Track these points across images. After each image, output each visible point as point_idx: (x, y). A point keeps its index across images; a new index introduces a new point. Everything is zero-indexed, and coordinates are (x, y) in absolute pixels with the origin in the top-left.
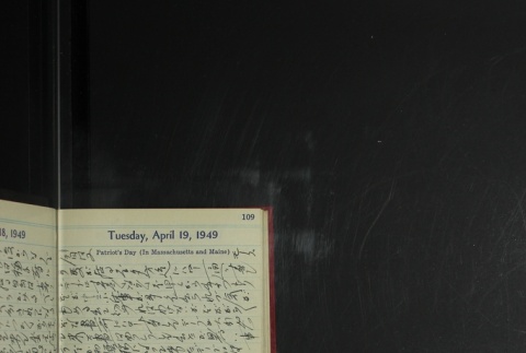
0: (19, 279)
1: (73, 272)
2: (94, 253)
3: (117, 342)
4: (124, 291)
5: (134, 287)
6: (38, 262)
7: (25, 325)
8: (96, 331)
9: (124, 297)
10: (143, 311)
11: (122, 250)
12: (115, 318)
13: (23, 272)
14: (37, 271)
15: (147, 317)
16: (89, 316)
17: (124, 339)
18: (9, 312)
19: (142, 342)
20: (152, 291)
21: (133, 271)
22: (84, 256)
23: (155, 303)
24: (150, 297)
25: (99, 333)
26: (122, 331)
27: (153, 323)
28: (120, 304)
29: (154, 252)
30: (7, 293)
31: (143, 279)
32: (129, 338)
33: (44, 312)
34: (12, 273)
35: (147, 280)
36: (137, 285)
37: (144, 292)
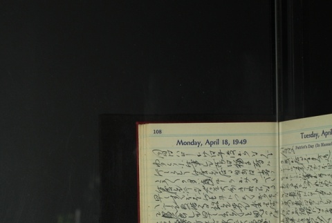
0: (241, 169)
1: (286, 162)
2: (294, 148)
3: (305, 206)
4: (308, 172)
5: (313, 169)
6: (258, 157)
7: (246, 197)
8: (296, 199)
9: (309, 176)
10: (317, 185)
11: (307, 145)
12: (304, 190)
13: (244, 165)
14: (258, 163)
15: (319, 189)
16: (292, 189)
17: (309, 204)
18: (231, 190)
19: (317, 206)
20: (322, 171)
21: (313, 159)
22: (290, 151)
23: (323, 179)
24: (320, 175)
25: (298, 200)
26: (307, 198)
27: (322, 193)
28: (306, 181)
29: (322, 145)
30: (230, 179)
31: (317, 163)
32: (311, 203)
33: (265, 189)
34: (233, 166)
35: (319, 164)
36: (315, 168)
37: (318, 172)
